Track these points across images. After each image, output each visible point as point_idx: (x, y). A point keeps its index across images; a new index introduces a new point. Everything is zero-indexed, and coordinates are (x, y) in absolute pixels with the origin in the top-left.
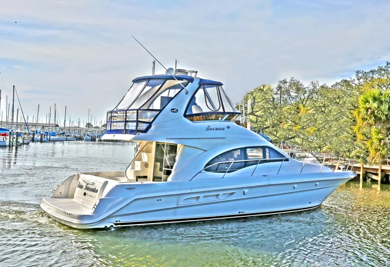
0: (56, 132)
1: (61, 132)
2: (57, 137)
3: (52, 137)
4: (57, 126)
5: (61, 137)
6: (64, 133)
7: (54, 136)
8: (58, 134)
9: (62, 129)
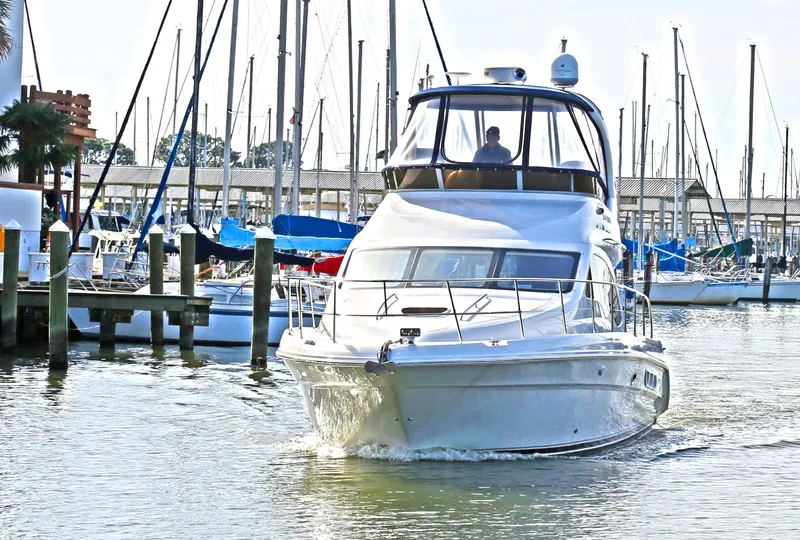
0: (693, 236)
1: (727, 241)
2: (697, 276)
3: (660, 278)
4: (697, 190)
5: (728, 278)
6: (746, 247)
7: (678, 266)
8: (707, 255)
9: (727, 216)
